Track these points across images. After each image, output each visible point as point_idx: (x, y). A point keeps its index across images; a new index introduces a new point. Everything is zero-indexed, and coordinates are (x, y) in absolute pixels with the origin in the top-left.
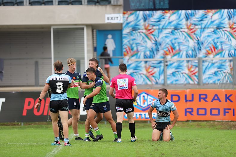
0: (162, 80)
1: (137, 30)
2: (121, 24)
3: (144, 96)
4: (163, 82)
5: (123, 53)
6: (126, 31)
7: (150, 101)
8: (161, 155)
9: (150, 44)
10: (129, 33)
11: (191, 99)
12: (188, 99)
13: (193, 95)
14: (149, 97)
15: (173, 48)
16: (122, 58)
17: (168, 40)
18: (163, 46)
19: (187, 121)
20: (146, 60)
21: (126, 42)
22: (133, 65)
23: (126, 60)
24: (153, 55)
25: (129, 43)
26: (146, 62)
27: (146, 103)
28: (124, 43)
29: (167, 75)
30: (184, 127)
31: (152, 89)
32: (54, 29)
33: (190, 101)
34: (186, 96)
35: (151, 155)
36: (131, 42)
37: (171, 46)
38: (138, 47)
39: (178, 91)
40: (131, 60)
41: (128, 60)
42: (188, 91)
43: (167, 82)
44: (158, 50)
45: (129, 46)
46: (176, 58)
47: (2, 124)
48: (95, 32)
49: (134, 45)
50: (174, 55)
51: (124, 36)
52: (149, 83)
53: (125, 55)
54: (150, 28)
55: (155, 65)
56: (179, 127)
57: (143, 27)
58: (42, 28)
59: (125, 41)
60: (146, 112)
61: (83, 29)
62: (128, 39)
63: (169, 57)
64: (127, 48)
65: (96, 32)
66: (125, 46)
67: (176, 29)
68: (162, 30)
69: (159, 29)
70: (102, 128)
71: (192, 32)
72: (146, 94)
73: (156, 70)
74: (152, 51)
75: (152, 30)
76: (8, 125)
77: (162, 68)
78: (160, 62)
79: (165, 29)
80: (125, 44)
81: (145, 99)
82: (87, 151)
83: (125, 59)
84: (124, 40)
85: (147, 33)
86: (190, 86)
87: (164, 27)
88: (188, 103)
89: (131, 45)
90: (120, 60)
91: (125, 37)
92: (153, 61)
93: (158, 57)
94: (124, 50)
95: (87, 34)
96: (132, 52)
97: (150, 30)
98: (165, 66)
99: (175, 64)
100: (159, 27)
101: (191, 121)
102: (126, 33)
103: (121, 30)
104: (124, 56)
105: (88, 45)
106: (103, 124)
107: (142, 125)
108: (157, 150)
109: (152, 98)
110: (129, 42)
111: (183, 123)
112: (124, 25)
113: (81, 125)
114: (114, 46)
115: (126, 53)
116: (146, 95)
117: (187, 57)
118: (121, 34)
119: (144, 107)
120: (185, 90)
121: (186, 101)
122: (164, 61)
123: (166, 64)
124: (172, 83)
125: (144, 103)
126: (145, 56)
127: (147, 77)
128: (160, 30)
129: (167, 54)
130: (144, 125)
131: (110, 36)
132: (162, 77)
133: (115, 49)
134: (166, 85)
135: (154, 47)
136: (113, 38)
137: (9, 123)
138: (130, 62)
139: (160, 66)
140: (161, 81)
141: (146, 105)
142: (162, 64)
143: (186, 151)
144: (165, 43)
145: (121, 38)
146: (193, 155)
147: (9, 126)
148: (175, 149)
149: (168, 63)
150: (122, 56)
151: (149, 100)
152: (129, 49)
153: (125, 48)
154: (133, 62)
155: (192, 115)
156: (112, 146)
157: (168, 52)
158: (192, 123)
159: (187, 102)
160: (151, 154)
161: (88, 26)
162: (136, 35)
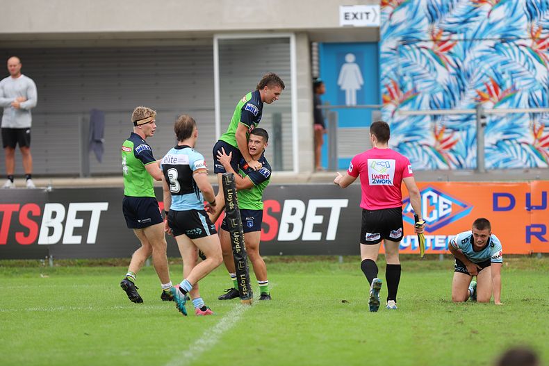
0: (472, 160)
1: (413, 43)
2: (378, 29)
3: (429, 197)
4: (474, 164)
5: (382, 96)
6: (387, 45)
7: (444, 209)
8: (471, 335)
9: (444, 76)
10: (395, 50)
11: (540, 204)
12: (533, 203)
13: (544, 194)
14: (442, 199)
15: (498, 86)
16: (379, 109)
17: (486, 67)
18: (475, 79)
19: (532, 255)
20: (436, 112)
21: (388, 73)
22: (405, 125)
23: (387, 114)
24: (452, 102)
25: (396, 74)
26: (435, 117)
27: (435, 212)
28: (383, 73)
29: (485, 148)
30: (525, 269)
31: (448, 181)
32: (219, 41)
33: (538, 208)
34: (528, 196)
35: (447, 333)
36: (401, 72)
37: (493, 80)
38: (416, 82)
39: (510, 185)
40: (400, 114)
41: (394, 112)
42: (533, 184)
43: (484, 163)
44: (462, 90)
45: (396, 79)
46: (504, 108)
47: (100, 261)
48: (315, 49)
49: (406, 79)
50: (502, 101)
51: (382, 56)
52: (442, 166)
53: (385, 102)
54: (444, 38)
55: (456, 124)
56: (512, 268)
57: (428, 37)
58: (193, 39)
59: (386, 69)
60: (435, 235)
61: (287, 40)
62: (393, 63)
63: (488, 106)
64: (391, 86)
65: (318, 47)
66: (387, 81)
67: (505, 39)
68: (474, 42)
69: (465, 40)
70: (333, 272)
71: (544, 47)
72: (435, 191)
73: (457, 135)
74: (449, 91)
75: (449, 43)
76: (115, 266)
77: (472, 131)
78: (468, 118)
79: (480, 40)
80: (386, 76)
81: (433, 204)
82: (298, 325)
83: (385, 111)
84: (383, 66)
85: (437, 49)
86: (539, 172)
87: (478, 36)
88: (535, 213)
89: (401, 79)
90: (375, 113)
91: (386, 60)
92: (451, 115)
93: (464, 105)
94: (384, 90)
95: (296, 54)
96: (401, 93)
97: (444, 42)
98: (480, 126)
99: (504, 123)
100: (465, 36)
101: (539, 255)
102: (389, 50)
103: (376, 44)
104: (383, 105)
105: (298, 78)
106: (334, 263)
107: (427, 263)
108: (462, 323)
109: (450, 203)
110: (395, 70)
111: (523, 258)
112: (383, 32)
113: (284, 264)
114: (362, 82)
115: (388, 97)
116: (435, 196)
117: (530, 106)
118: (377, 52)
119: (430, 223)
120: (527, 182)
121: (530, 208)
122: (476, 114)
123: (482, 121)
124: (496, 167)
125: (430, 214)
126: (433, 104)
127: (438, 153)
128: (469, 43)
129: (483, 99)
130: (431, 265)
131: (350, 58)
132: (473, 153)
133: (362, 86)
134: (482, 170)
135: (453, 81)
136: (356, 62)
137: (117, 260)
138: (397, 118)
139: (469, 126)
140: (470, 162)
141: (435, 217)
142: (473, 123)
143: (529, 325)
144: (480, 71)
145: (377, 61)
146: (544, 334)
147: (116, 268)
148: (503, 321)
149: (487, 120)
150: (378, 103)
151: (442, 206)
152: (395, 88)
153: (386, 86)
154: (403, 118)
155: (543, 240)
156: (357, 315)
157: (486, 95)
158: (543, 260)
159: (532, 211)
160: (446, 331)
161: (299, 33)
162: (411, 54)
